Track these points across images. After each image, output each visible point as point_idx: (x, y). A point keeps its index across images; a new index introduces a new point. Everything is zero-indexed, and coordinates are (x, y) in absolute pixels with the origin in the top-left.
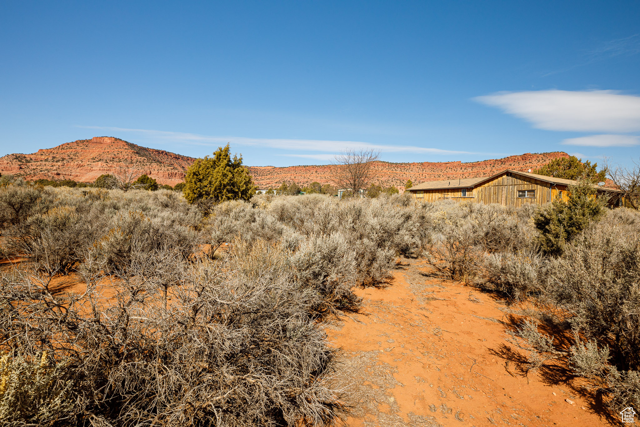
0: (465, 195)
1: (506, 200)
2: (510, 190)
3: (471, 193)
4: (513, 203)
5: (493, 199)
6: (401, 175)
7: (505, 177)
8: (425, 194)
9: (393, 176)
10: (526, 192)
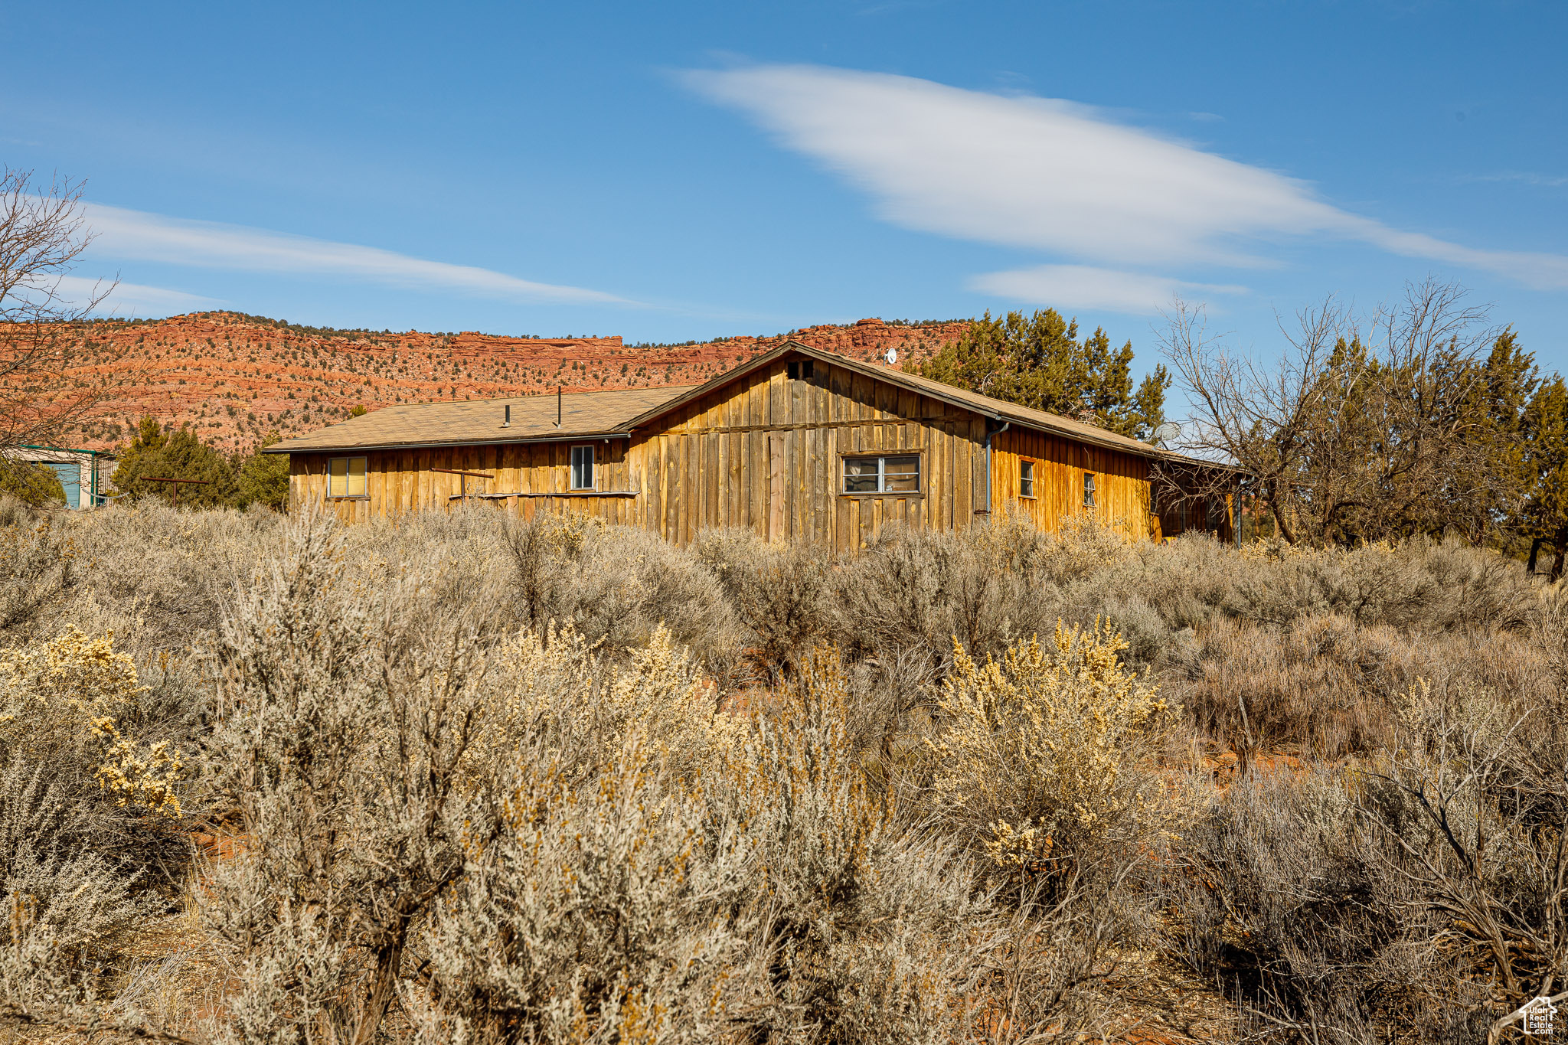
0: (588, 483)
1: (790, 506)
2: (809, 455)
3: (617, 467)
4: (821, 522)
5: (728, 503)
6: (353, 388)
7: (779, 379)
8: (375, 474)
9: (309, 393)
10: (881, 463)
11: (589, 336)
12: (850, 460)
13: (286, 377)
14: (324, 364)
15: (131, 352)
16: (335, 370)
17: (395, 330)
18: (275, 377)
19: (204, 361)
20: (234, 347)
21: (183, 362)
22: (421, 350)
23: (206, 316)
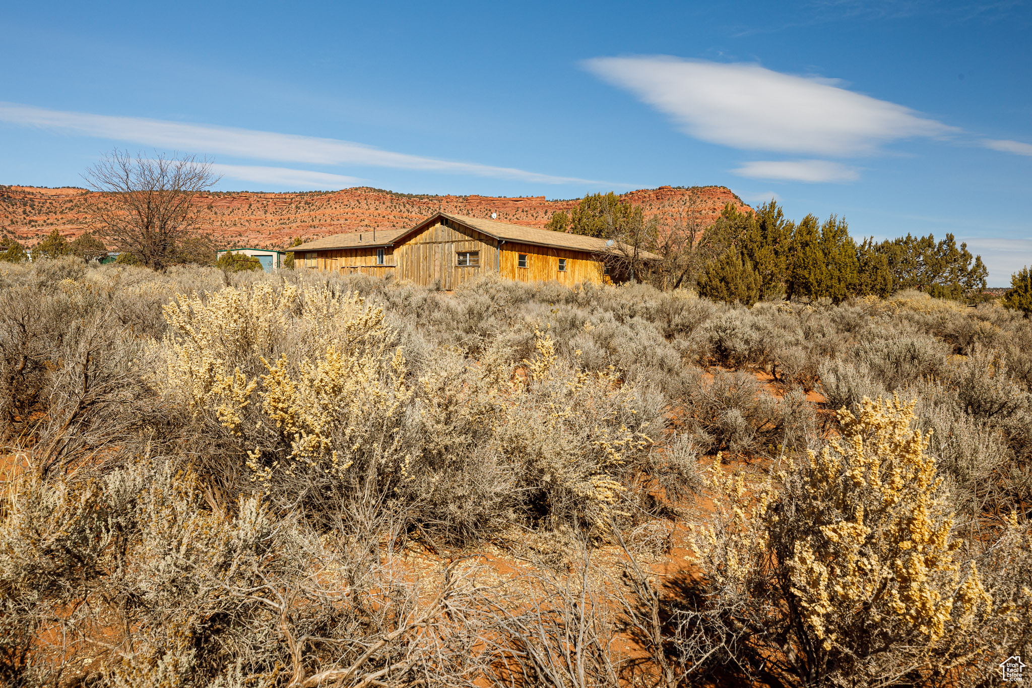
0: (382, 262)
1: (441, 270)
2: (446, 252)
3: (391, 256)
4: (450, 273)
5: (423, 269)
7: (438, 225)
8: (319, 259)
10: (468, 255)
11: (530, 196)
12: (459, 254)
13: (391, 217)
14: (408, 211)
15: (324, 206)
16: (413, 213)
17: (440, 194)
18: (387, 217)
19: (356, 210)
20: (369, 203)
21: (347, 210)
22: (452, 204)
23: (356, 189)
